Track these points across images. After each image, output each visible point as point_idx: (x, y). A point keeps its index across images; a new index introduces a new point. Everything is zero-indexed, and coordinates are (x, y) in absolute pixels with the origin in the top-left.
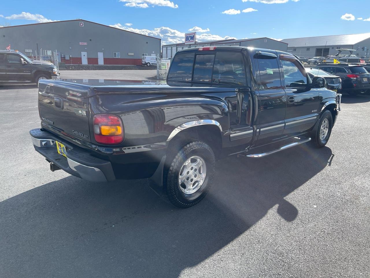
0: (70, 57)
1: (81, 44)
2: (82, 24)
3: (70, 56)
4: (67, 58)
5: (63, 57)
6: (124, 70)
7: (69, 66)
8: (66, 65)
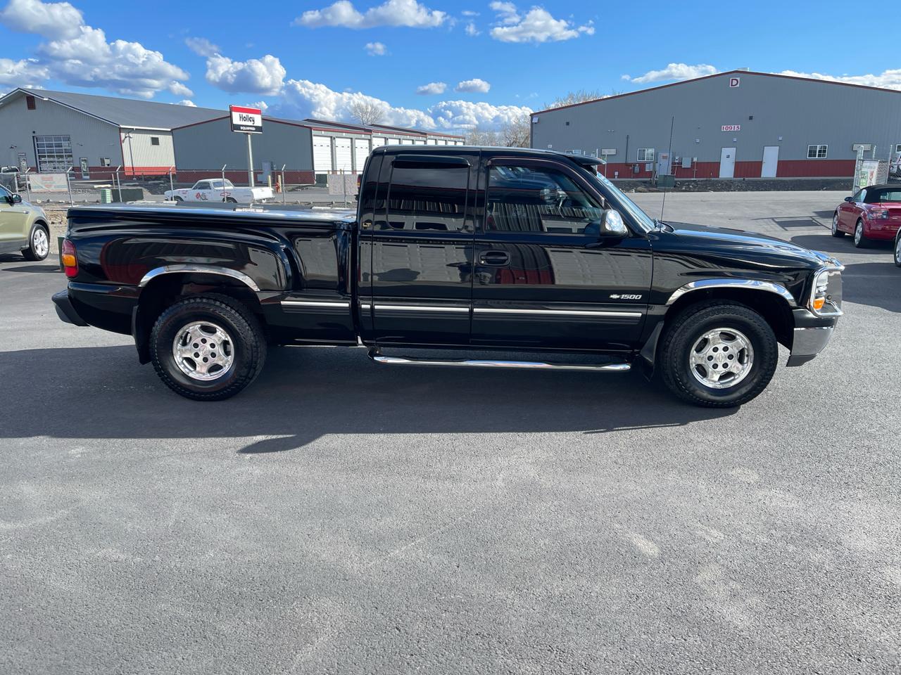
0: (693, 163)
1: (724, 128)
2: (736, 82)
3: (692, 159)
4: (686, 164)
5: (677, 161)
6: (826, 190)
7: (682, 183)
8: (676, 179)
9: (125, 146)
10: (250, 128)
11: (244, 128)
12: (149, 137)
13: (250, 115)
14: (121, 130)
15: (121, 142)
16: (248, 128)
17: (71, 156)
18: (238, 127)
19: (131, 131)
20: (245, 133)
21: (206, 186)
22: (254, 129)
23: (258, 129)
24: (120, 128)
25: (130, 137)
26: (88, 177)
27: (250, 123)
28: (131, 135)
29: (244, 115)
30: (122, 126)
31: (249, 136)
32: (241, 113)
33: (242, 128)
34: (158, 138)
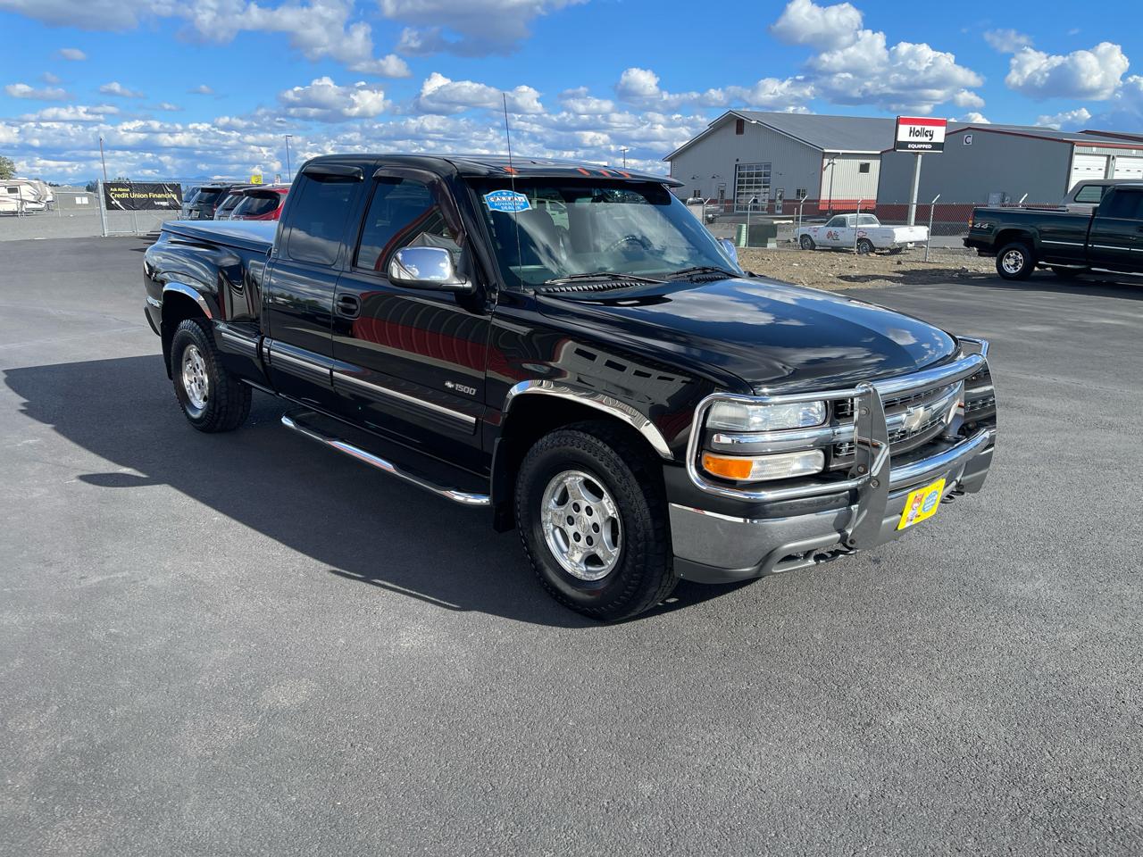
9: (826, 175)
10: (924, 146)
11: (915, 146)
12: (857, 163)
13: (928, 128)
14: (825, 155)
15: (822, 169)
16: (920, 146)
17: (768, 187)
18: (904, 145)
19: (837, 155)
20: (914, 153)
21: (842, 223)
22: (930, 146)
23: (936, 146)
24: (824, 153)
25: (834, 164)
26: (780, 212)
27: (926, 139)
28: (836, 161)
29: (918, 128)
30: (826, 151)
31: (920, 156)
32: (913, 127)
33: (909, 146)
34: (868, 164)
